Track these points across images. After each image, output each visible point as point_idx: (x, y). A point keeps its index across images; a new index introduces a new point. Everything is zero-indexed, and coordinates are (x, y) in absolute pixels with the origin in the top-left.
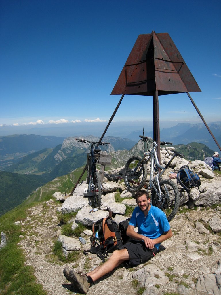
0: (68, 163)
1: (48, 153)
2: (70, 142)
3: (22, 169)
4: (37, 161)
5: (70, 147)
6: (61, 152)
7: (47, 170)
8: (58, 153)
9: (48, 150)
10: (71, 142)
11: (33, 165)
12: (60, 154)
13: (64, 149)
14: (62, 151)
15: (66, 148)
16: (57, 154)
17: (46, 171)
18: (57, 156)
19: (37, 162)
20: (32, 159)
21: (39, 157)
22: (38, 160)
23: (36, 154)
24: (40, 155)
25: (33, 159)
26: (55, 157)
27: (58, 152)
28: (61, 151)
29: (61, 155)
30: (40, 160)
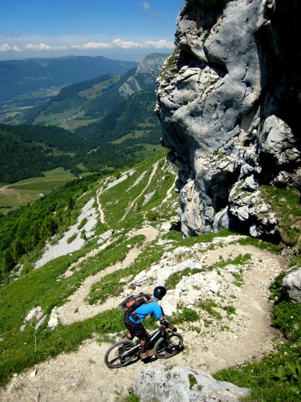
0: (141, 102)
1: (111, 82)
2: (154, 63)
3: (57, 112)
4: (88, 97)
5: (153, 72)
6: (134, 81)
7: (101, 116)
8: (128, 83)
9: (112, 78)
10: (157, 63)
11: (80, 106)
12: (132, 83)
13: (141, 74)
14: (136, 78)
15: (144, 74)
16: (125, 84)
17: (98, 117)
18: (124, 89)
19: (86, 100)
20: (79, 93)
21: (93, 89)
22: (90, 95)
23: (88, 85)
24: (96, 86)
25: (81, 94)
26: (120, 90)
27: (128, 80)
28: (134, 78)
29: (133, 87)
30: (94, 97)
